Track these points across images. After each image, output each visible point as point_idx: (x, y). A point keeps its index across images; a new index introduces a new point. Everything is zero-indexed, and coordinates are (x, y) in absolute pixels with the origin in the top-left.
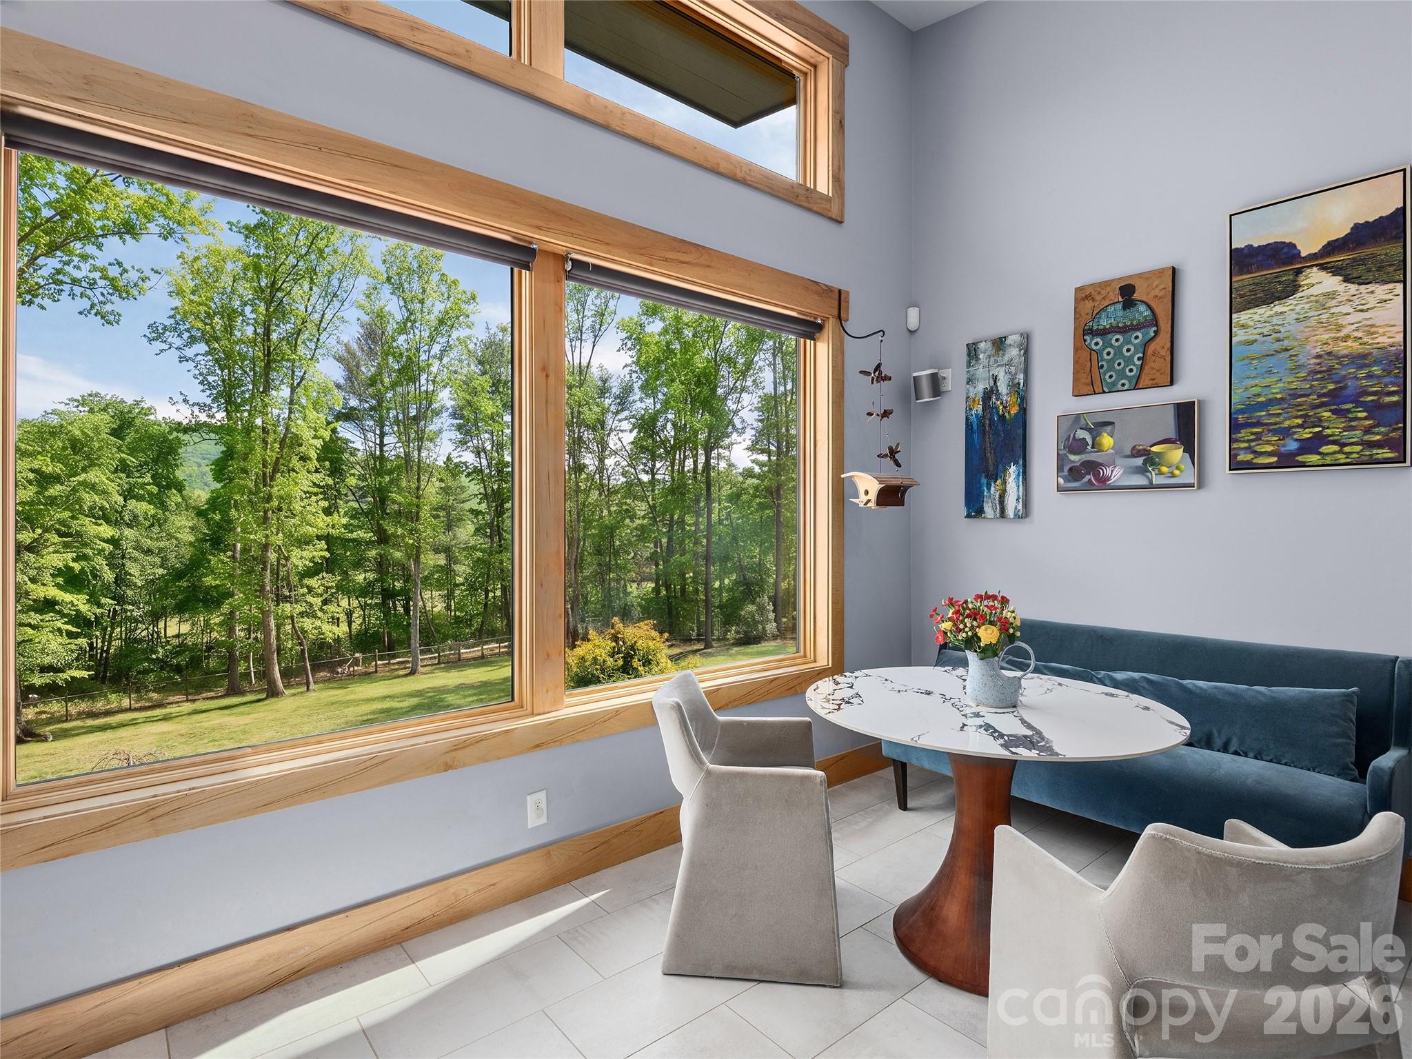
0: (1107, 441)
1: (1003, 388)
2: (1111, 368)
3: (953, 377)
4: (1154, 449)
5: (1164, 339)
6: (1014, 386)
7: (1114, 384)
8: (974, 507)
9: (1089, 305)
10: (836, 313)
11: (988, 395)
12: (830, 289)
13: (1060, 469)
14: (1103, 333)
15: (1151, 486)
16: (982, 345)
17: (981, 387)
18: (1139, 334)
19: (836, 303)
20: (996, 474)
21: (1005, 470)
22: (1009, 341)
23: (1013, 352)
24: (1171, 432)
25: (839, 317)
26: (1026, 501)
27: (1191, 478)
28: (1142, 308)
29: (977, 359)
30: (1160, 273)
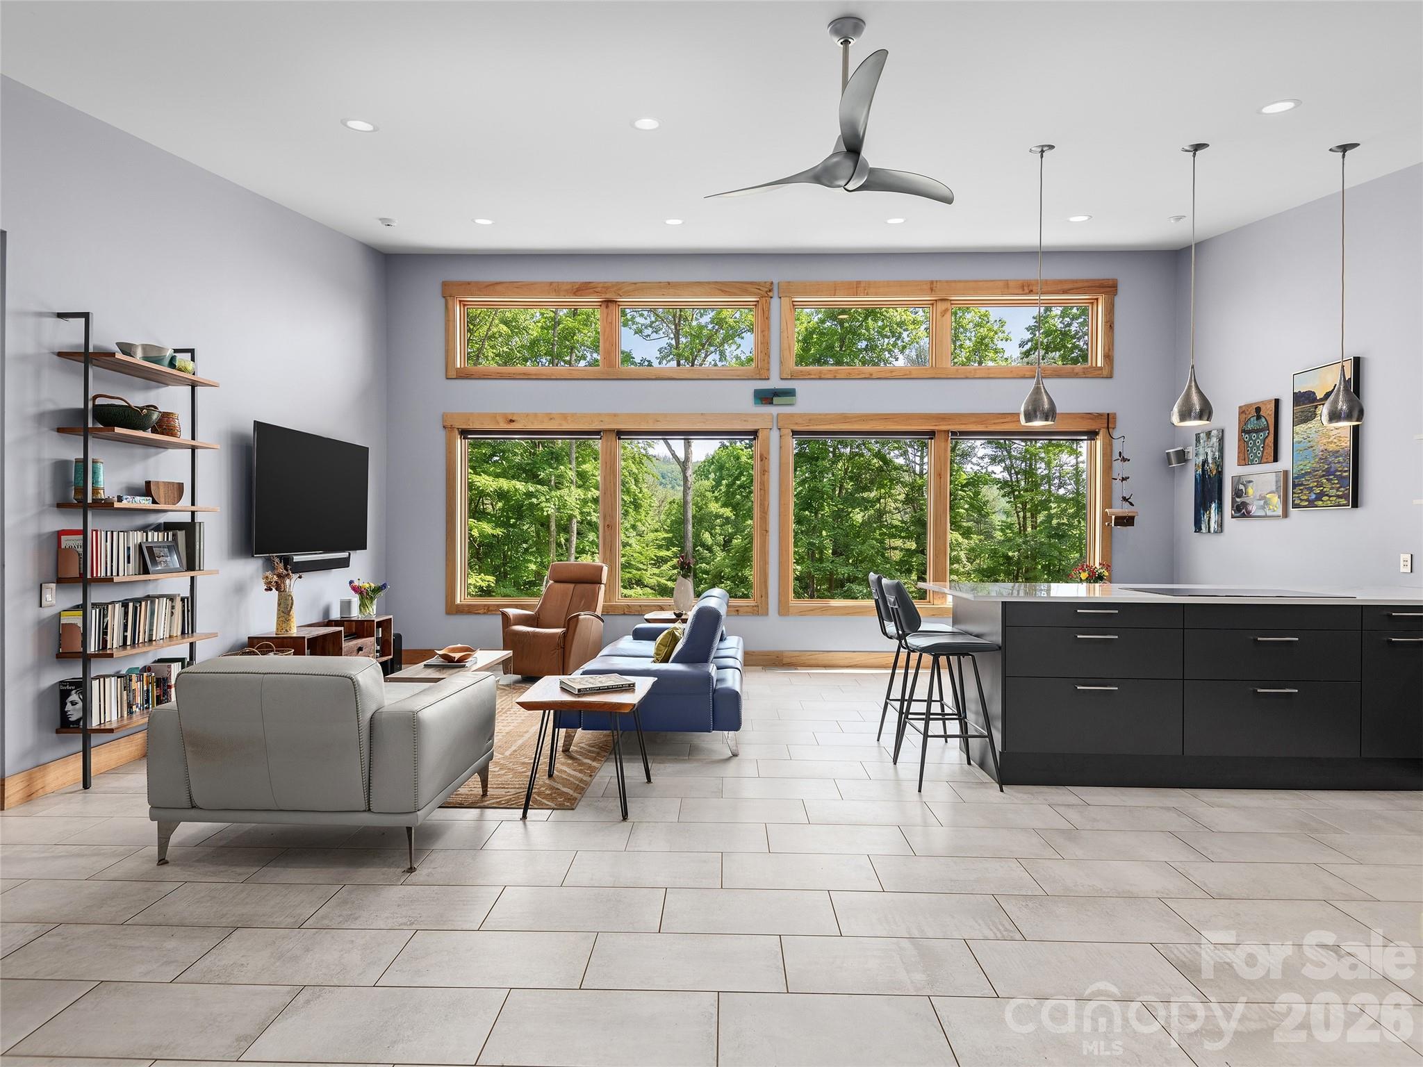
0: (1250, 491)
1: (1210, 461)
2: (1252, 451)
3: (1191, 450)
4: (1268, 496)
5: (1271, 438)
6: (1214, 459)
7: (1253, 460)
8: (1198, 528)
9: (1244, 416)
10: (1106, 425)
11: (1205, 462)
12: (1100, 415)
13: (1232, 507)
14: (1249, 432)
15: (1266, 516)
16: (1202, 435)
17: (1201, 458)
18: (1262, 434)
19: (1106, 421)
20: (1207, 508)
21: (1210, 506)
22: (1212, 434)
23: (1214, 440)
24: (1274, 488)
25: (1108, 428)
26: (1221, 525)
27: (1280, 512)
28: (1263, 420)
29: (1200, 443)
30: (1271, 401)
